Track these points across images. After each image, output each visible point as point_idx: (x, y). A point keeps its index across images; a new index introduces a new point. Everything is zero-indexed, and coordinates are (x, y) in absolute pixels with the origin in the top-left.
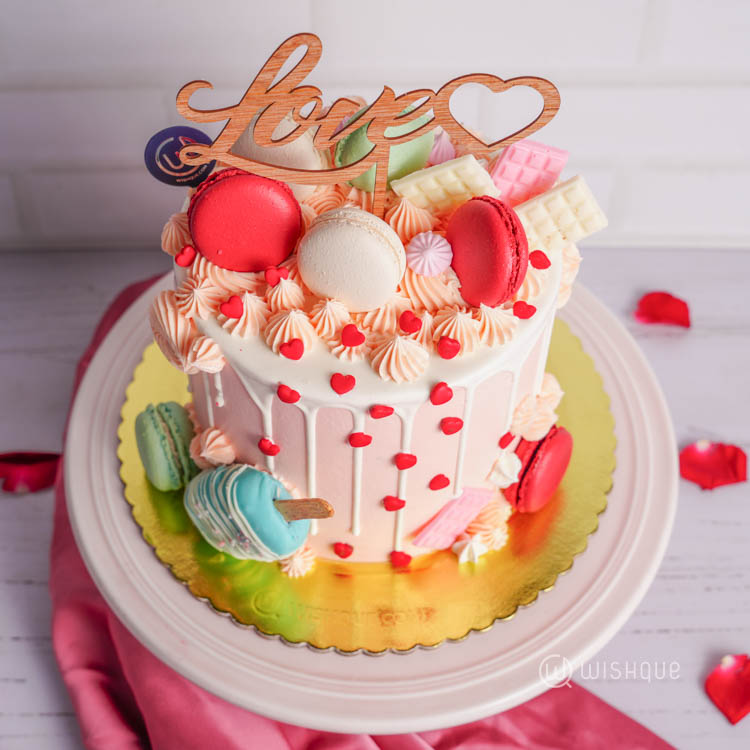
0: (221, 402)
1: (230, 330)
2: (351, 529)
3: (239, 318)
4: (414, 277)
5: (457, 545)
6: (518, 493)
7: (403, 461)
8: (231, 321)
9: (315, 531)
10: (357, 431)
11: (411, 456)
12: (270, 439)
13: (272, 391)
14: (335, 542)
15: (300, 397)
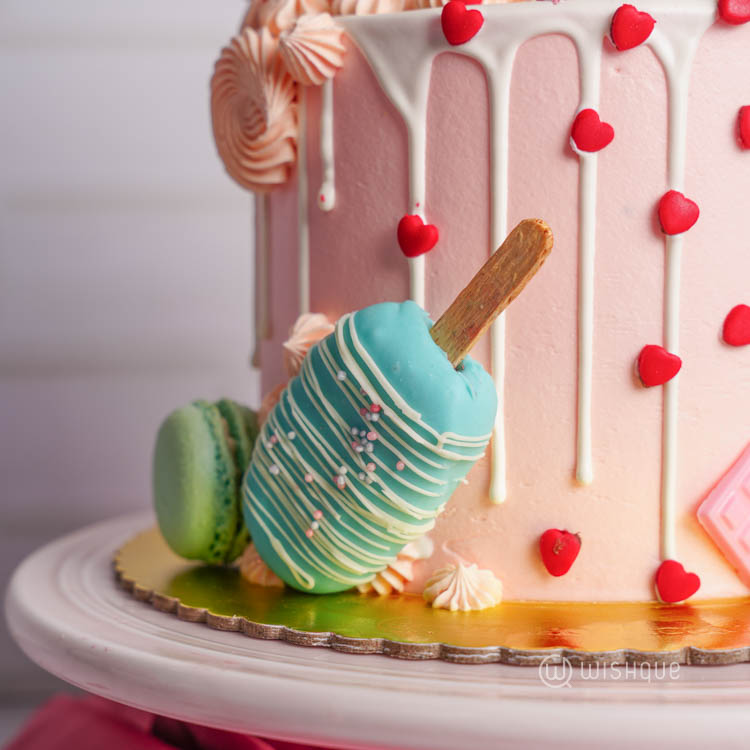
0: (330, 196)
2: (575, 474)
9: (501, 491)
10: (585, 106)
11: (688, 201)
12: (421, 213)
13: (432, 42)
14: (542, 530)
15: (482, 20)
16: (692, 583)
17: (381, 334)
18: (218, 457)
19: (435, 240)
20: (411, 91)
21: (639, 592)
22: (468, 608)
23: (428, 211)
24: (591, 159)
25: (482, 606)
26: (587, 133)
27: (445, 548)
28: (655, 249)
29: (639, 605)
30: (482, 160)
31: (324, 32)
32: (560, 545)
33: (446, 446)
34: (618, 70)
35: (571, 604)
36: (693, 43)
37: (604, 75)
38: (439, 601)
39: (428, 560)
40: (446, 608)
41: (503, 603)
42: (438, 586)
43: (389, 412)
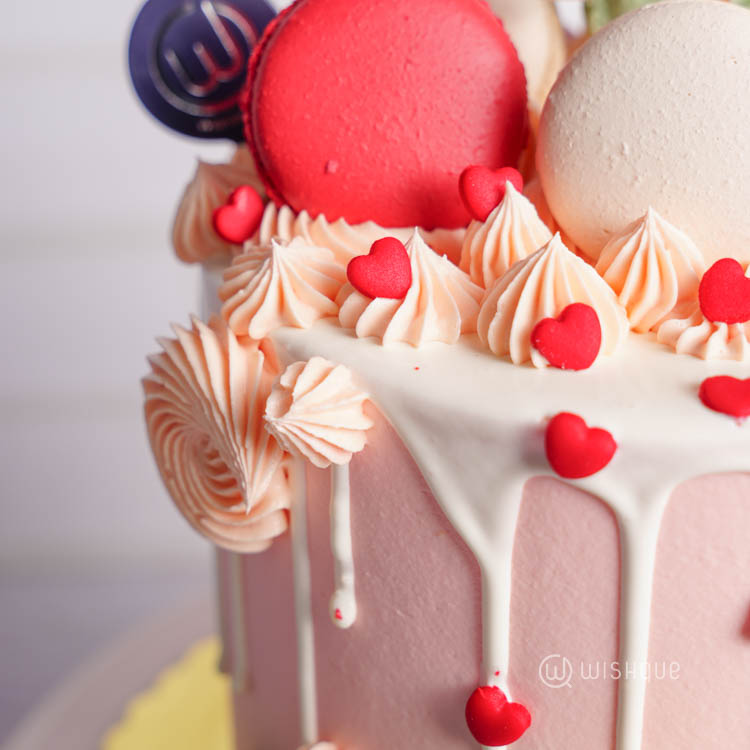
0: (349, 610)
1: (377, 336)
3: (401, 296)
8: (380, 305)
12: (502, 684)
15: (614, 446)
19: (528, 725)
23: (513, 681)
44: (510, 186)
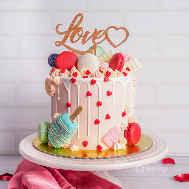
0: (59, 99)
1: (62, 75)
3: (64, 73)
4: (101, 68)
5: (114, 145)
6: (128, 134)
7: (99, 104)
9: (79, 136)
10: (88, 91)
11: (101, 102)
12: (69, 102)
13: (70, 82)
14: (83, 141)
15: (76, 80)
16: (101, 148)
17: (63, 118)
18: (45, 130)
19: (71, 105)
20: (68, 87)
21: (95, 149)
22: (74, 151)
23: (70, 102)
24: (89, 97)
25: (76, 150)
26: (89, 94)
27: (72, 143)
28: (97, 108)
29: (95, 150)
30: (76, 96)
31: (58, 79)
32: (85, 143)
33: (70, 132)
34: (92, 87)
35: (87, 150)
36: (101, 84)
37: (91, 87)
38: (71, 150)
39: (70, 144)
40: (71, 151)
41: (79, 150)
42: (71, 148)
43: (64, 128)
44: (74, 66)
